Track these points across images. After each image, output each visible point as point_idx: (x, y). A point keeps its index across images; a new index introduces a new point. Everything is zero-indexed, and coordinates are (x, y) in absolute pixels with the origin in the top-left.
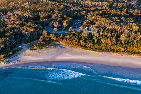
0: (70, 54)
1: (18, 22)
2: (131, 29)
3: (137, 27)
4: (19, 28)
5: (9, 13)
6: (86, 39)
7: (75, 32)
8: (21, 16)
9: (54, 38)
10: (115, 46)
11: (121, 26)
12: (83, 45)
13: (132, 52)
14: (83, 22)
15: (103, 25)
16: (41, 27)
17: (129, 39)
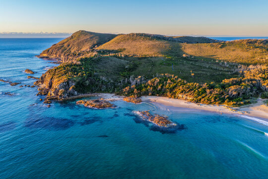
1: (260, 75)
4: (260, 81)
5: (251, 67)
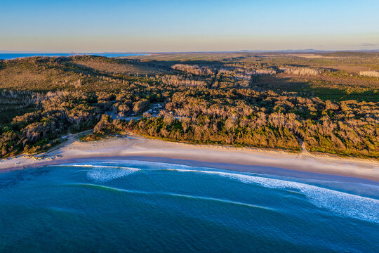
0: (145, 147)
1: (63, 104)
2: (241, 113)
3: (251, 111)
4: (64, 111)
5: (49, 94)
6: (171, 127)
7: (152, 119)
8: (67, 97)
9: (119, 126)
10: (217, 136)
11: (225, 110)
12: (165, 136)
13: (244, 145)
14: (165, 105)
15: (196, 108)
16: (98, 110)
17: (239, 126)
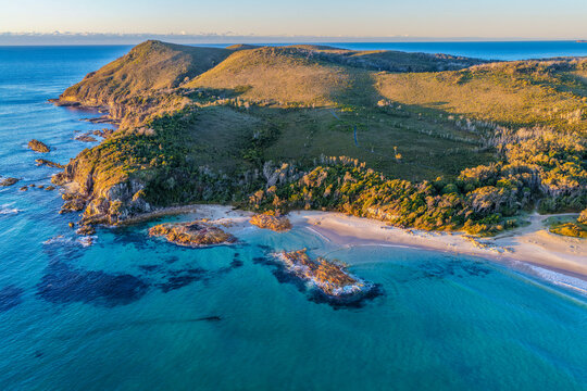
4: (537, 172)
8: (549, 143)
